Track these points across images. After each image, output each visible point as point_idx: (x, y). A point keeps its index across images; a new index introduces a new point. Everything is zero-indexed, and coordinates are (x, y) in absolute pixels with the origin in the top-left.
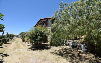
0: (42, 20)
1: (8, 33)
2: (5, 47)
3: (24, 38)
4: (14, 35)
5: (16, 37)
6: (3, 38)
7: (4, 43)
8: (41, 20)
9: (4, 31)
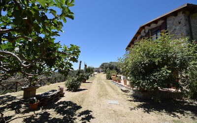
0: (146, 27)
1: (86, 66)
2: (84, 90)
3: (108, 72)
4: (93, 68)
5: (96, 71)
6: (81, 74)
7: (83, 82)
8: (143, 27)
9: (81, 62)
